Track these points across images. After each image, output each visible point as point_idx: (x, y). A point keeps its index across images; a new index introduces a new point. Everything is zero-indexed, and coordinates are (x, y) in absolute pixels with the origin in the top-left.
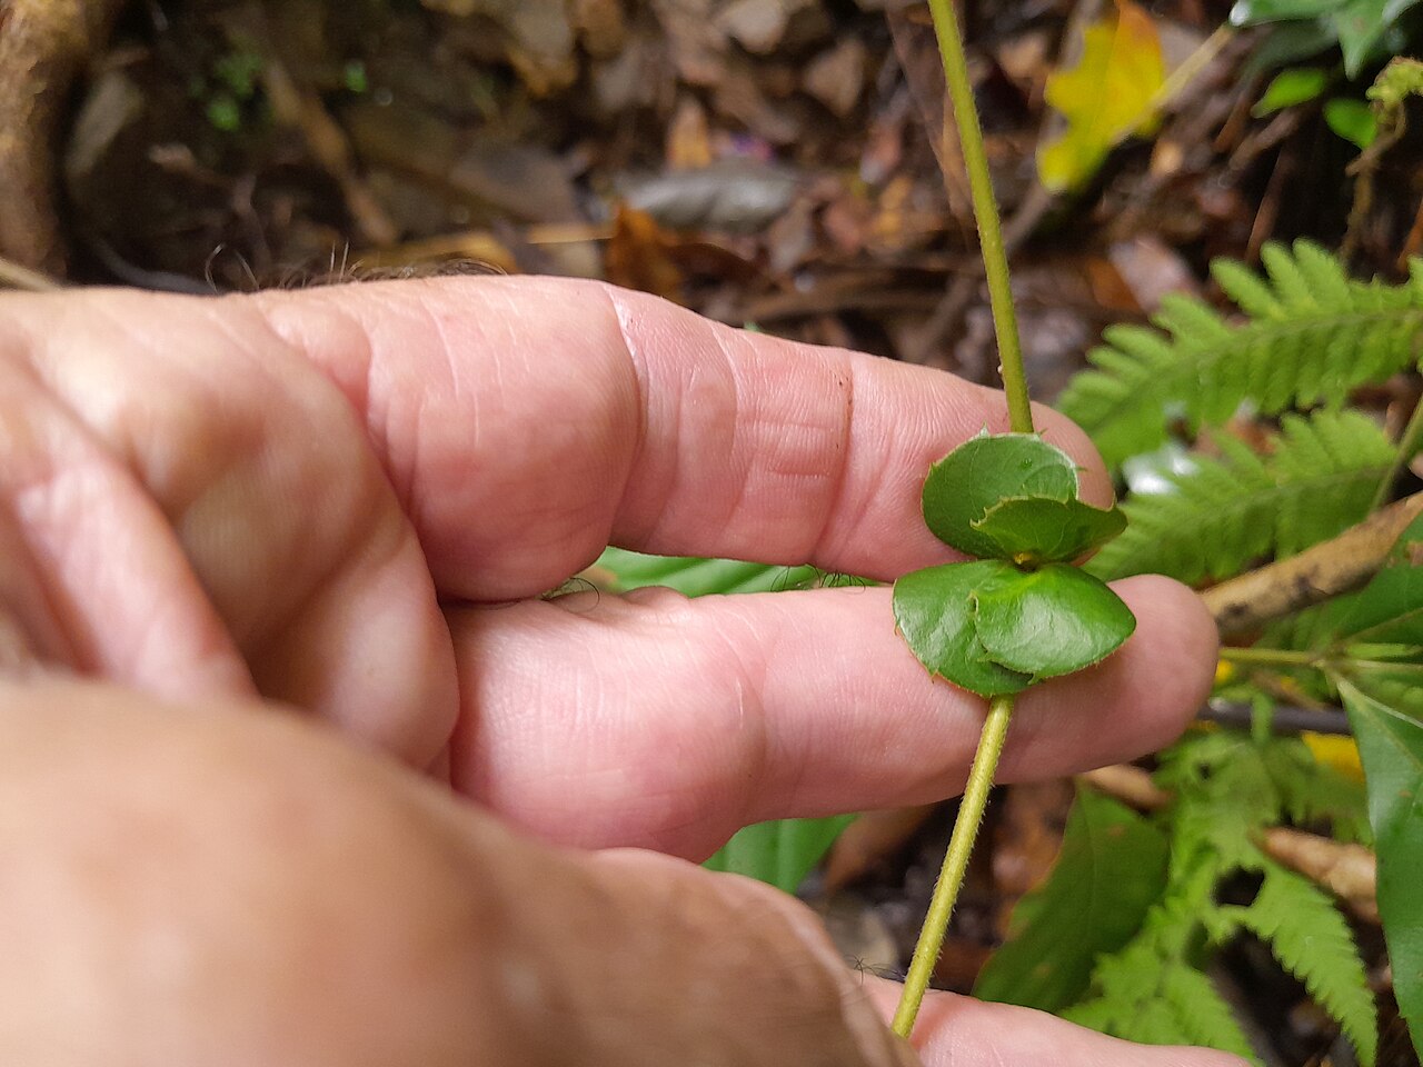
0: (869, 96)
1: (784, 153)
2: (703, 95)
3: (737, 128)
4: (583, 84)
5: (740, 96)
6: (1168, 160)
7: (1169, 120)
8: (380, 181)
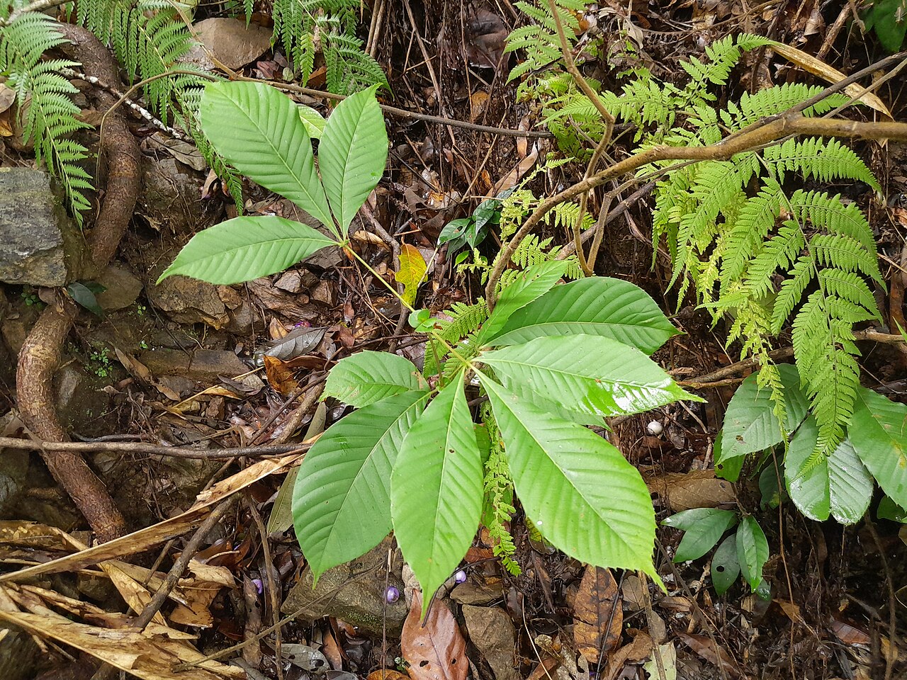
0: (335, 295)
1: (313, 323)
2: (277, 313)
3: (293, 320)
4: (232, 322)
5: (290, 309)
6: (436, 287)
7: (431, 276)
8: (164, 379)
